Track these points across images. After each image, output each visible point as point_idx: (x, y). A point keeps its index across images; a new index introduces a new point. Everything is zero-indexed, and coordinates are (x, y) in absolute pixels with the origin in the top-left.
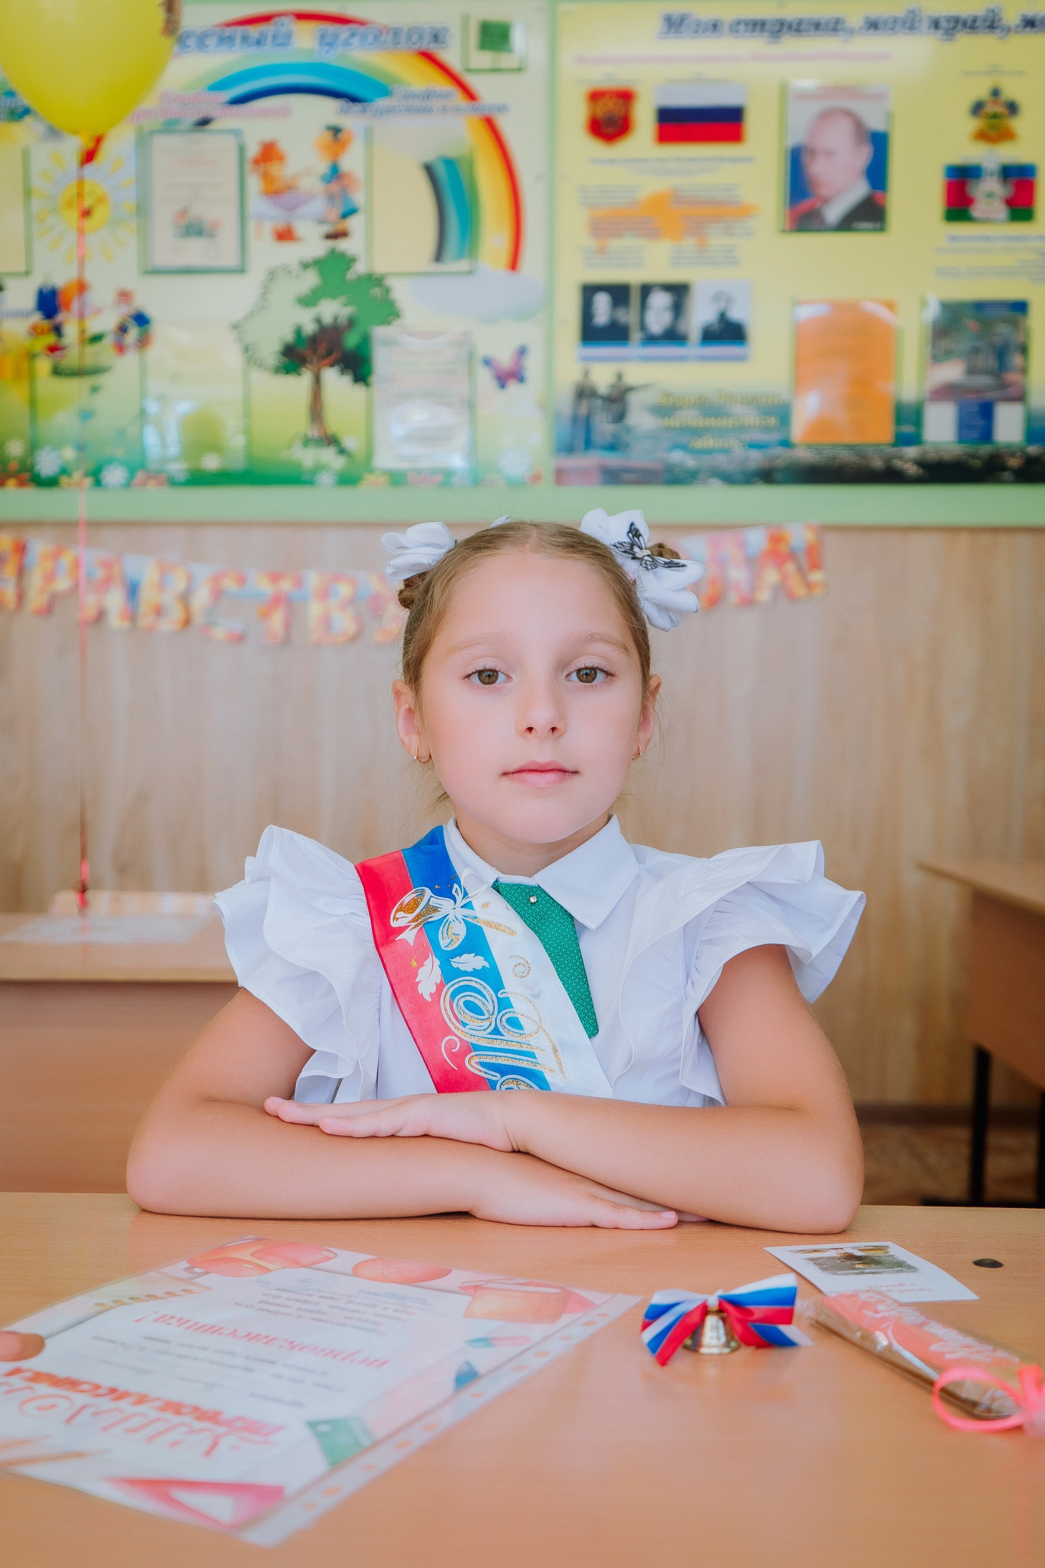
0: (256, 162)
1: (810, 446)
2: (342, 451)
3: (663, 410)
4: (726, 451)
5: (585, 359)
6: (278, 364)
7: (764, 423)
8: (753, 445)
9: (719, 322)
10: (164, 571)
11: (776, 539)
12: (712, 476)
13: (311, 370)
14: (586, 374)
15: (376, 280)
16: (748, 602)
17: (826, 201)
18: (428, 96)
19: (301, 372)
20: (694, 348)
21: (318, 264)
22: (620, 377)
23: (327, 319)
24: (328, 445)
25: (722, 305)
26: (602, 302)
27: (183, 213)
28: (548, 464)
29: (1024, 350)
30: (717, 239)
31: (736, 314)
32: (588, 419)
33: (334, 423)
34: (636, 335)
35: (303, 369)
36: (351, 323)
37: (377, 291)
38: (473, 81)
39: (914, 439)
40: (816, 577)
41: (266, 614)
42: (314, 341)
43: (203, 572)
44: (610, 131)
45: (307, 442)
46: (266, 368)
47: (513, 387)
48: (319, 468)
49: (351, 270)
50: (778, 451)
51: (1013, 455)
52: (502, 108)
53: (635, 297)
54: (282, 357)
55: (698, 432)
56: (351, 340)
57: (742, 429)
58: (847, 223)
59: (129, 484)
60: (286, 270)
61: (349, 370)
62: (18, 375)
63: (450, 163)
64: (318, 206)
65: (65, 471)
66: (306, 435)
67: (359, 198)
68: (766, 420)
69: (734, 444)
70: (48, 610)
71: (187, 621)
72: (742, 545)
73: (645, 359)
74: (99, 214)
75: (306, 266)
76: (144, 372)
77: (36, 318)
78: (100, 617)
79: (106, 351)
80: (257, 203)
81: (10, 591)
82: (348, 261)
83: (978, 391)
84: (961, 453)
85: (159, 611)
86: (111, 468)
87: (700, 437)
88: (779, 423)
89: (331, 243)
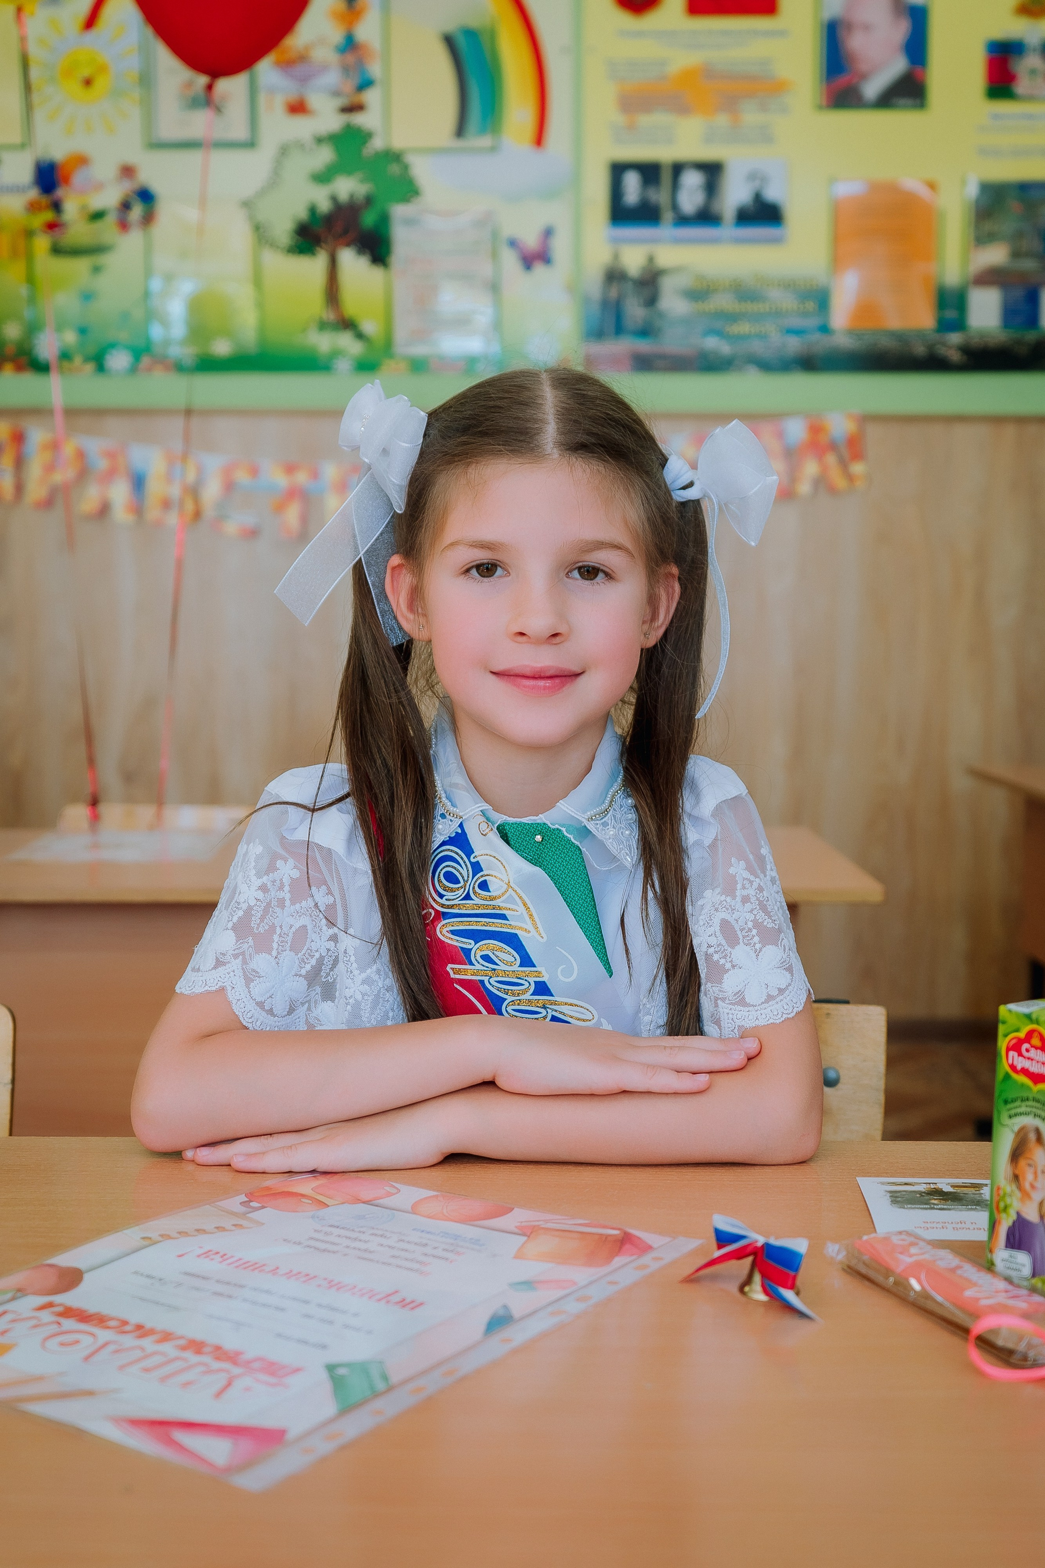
1: (850, 332)
2: (360, 336)
3: (697, 294)
4: (762, 336)
5: (615, 241)
6: (291, 244)
7: (801, 307)
8: (790, 331)
10: (173, 462)
11: (816, 429)
12: (749, 363)
13: (326, 250)
14: (616, 256)
15: (394, 157)
16: (788, 494)
17: (864, 77)
19: (316, 252)
20: (728, 229)
21: (333, 139)
22: (651, 259)
23: (343, 197)
24: (345, 329)
25: (757, 183)
26: (632, 182)
27: (191, 84)
28: (576, 350)
30: (751, 116)
31: (772, 194)
34: (668, 216)
35: (318, 249)
36: (369, 201)
37: (394, 169)
39: (959, 325)
40: (858, 468)
41: (280, 507)
42: (330, 220)
43: (214, 463)
45: (323, 326)
46: (279, 248)
47: (539, 269)
48: (336, 353)
49: (367, 145)
50: (816, 337)
53: (666, 177)
54: (296, 237)
55: (733, 318)
56: (368, 219)
57: (778, 314)
59: (134, 369)
60: (300, 145)
61: (367, 250)
62: (14, 253)
63: (471, 34)
64: (332, 78)
65: (65, 356)
66: (321, 318)
67: (375, 69)
68: (804, 303)
69: (771, 329)
70: (48, 503)
71: (197, 515)
72: (780, 435)
73: (678, 241)
74: (101, 83)
75: (320, 140)
76: (148, 250)
77: (33, 193)
78: (104, 510)
79: (108, 229)
80: (267, 73)
81: (8, 483)
82: (364, 136)
83: (1023, 275)
84: (1005, 339)
85: (167, 504)
86: (115, 353)
87: (735, 322)
88: (817, 308)
89: (346, 117)
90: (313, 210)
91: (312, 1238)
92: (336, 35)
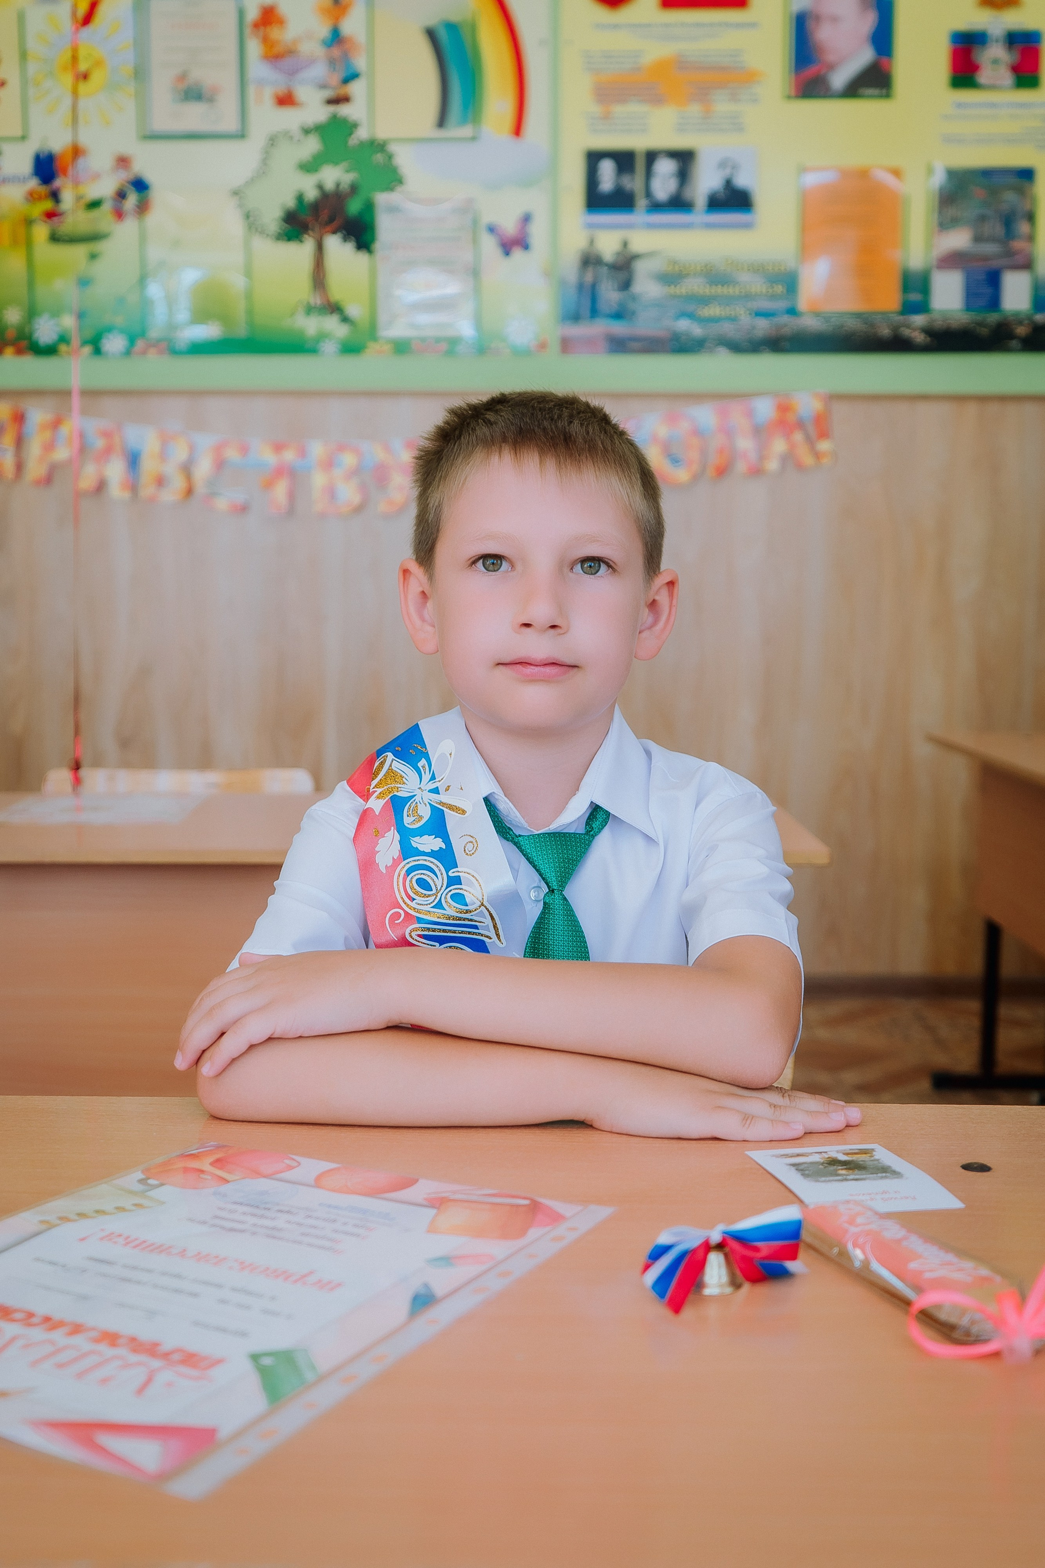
0: (256, 25)
1: (817, 314)
2: (345, 319)
3: (669, 278)
4: (733, 319)
5: (591, 226)
6: (279, 231)
7: (770, 291)
8: (759, 314)
9: (724, 189)
10: (165, 440)
11: (784, 408)
12: (719, 344)
13: (313, 237)
14: (592, 242)
15: (378, 146)
16: (756, 471)
17: (831, 67)
19: (303, 239)
20: (699, 215)
21: (319, 129)
22: (625, 244)
23: (329, 185)
24: (332, 313)
25: (727, 172)
26: (607, 169)
27: (182, 77)
28: (554, 332)
29: (1031, 217)
30: (722, 106)
31: (742, 181)
32: (594, 287)
33: (337, 291)
34: (641, 202)
35: (306, 236)
36: (354, 189)
37: (379, 157)
39: (922, 307)
40: (824, 446)
41: (269, 484)
42: (316, 207)
43: (205, 442)
45: (310, 310)
46: (268, 235)
47: (518, 254)
48: (322, 336)
49: (353, 136)
50: (785, 319)
51: (1020, 323)
53: (640, 165)
54: (285, 224)
55: (705, 301)
56: (354, 207)
57: (748, 297)
58: (853, 90)
59: (129, 352)
60: (287, 135)
61: (353, 238)
62: (15, 242)
63: (452, 27)
64: (319, 71)
65: (64, 339)
66: (308, 303)
67: (360, 63)
68: (773, 288)
69: (741, 312)
70: (48, 480)
71: (189, 492)
72: (750, 414)
73: (651, 226)
74: (97, 78)
75: (307, 131)
76: (143, 239)
77: (34, 183)
78: (101, 487)
79: (104, 217)
80: (257, 68)
81: (9, 461)
82: (349, 127)
83: (985, 258)
84: (968, 321)
85: (160, 481)
86: (111, 336)
87: (706, 305)
88: (785, 291)
89: (332, 108)
91: (216, 1217)
92: (323, 30)
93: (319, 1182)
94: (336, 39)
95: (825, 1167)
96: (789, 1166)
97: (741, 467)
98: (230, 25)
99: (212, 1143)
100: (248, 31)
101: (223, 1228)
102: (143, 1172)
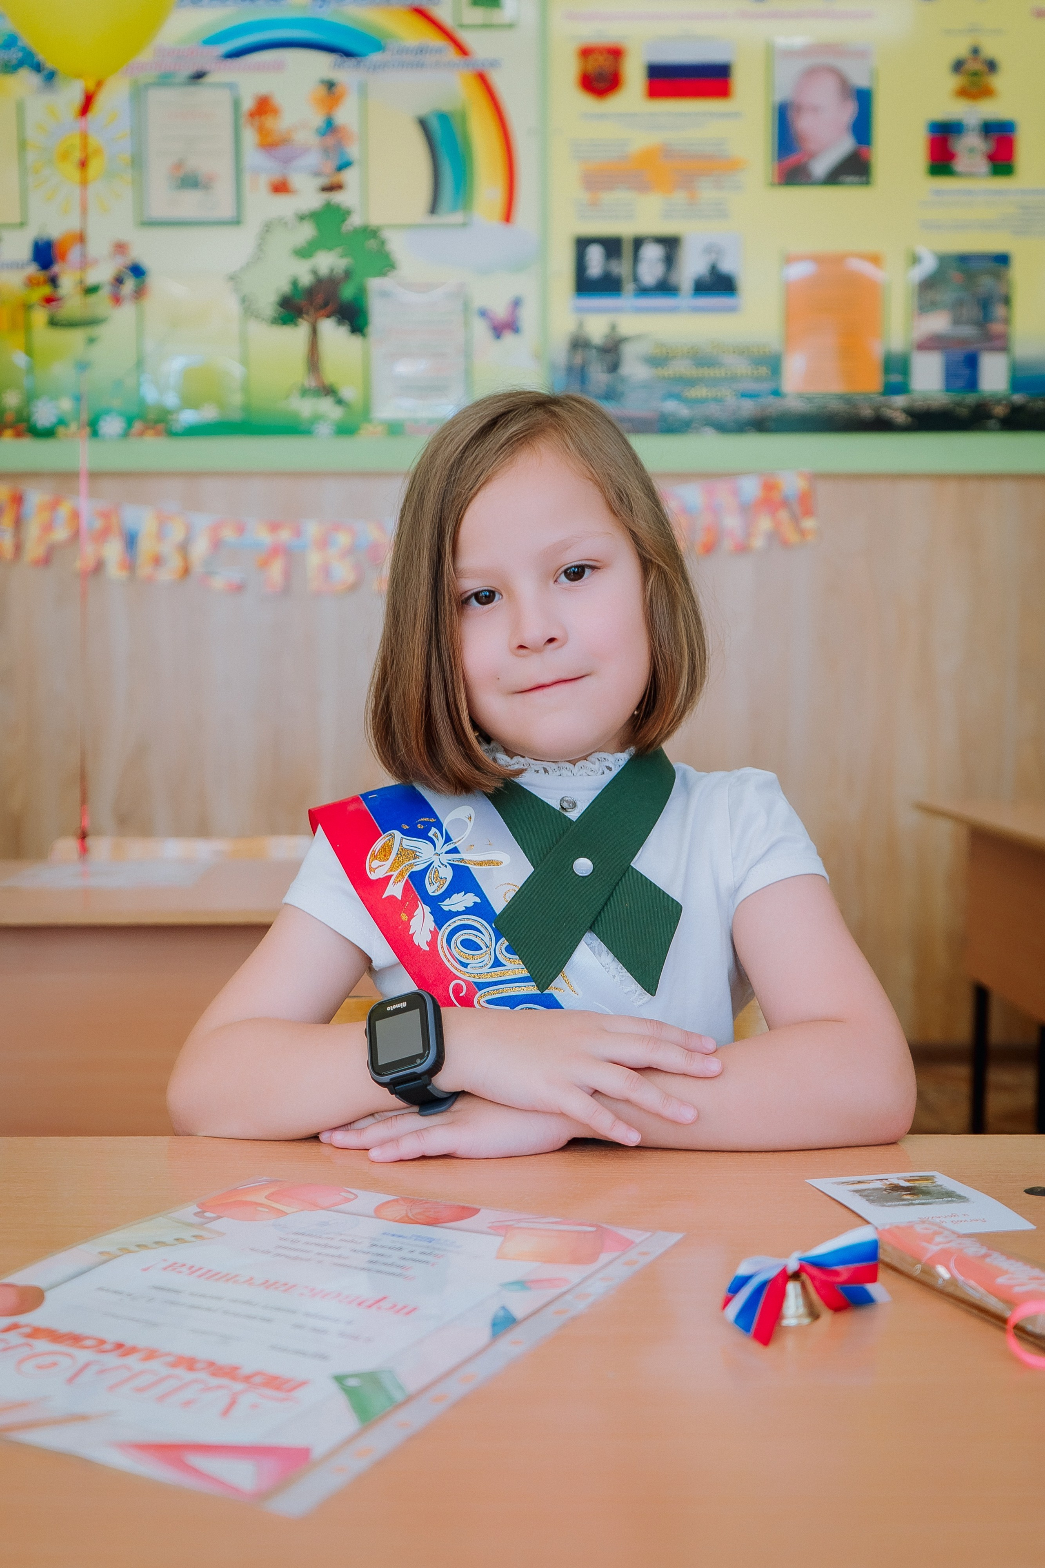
0: (251, 115)
1: (801, 396)
2: (340, 402)
3: (657, 361)
4: (718, 400)
5: (580, 310)
6: (274, 315)
7: (756, 372)
8: (745, 395)
10: (162, 521)
11: (769, 487)
12: (706, 425)
13: (307, 321)
14: (581, 325)
15: (371, 232)
16: (742, 549)
18: (421, 51)
19: (297, 322)
20: (686, 298)
21: (314, 216)
22: (613, 328)
23: (324, 271)
24: (326, 395)
26: (595, 254)
27: (179, 165)
29: (1007, 301)
30: (707, 193)
31: (726, 266)
34: (629, 287)
35: (300, 320)
36: (348, 274)
37: (372, 243)
38: (466, 37)
39: (902, 388)
40: (809, 523)
41: (265, 563)
42: (311, 292)
43: (202, 522)
44: (602, 86)
45: (305, 392)
46: (263, 319)
47: (509, 338)
48: (317, 418)
49: (346, 222)
50: (770, 400)
51: (998, 403)
52: (495, 64)
53: (627, 250)
54: (280, 308)
55: (692, 382)
57: (733, 379)
59: (126, 434)
60: (282, 222)
61: (346, 321)
62: (14, 326)
63: (444, 117)
64: (313, 159)
65: (61, 422)
66: (303, 385)
67: (353, 151)
68: (758, 369)
69: (727, 394)
70: (46, 561)
71: (186, 571)
72: (736, 493)
73: (639, 310)
74: (97, 167)
75: (302, 218)
76: (140, 322)
77: (32, 269)
78: (99, 567)
79: (101, 303)
80: (252, 155)
81: (8, 542)
82: (343, 214)
83: (962, 341)
84: (948, 402)
85: (157, 561)
86: (108, 419)
87: (693, 387)
88: (769, 373)
89: (326, 196)
90: (295, 283)
92: (317, 120)
93: (378, 1213)
94: (330, 128)
95: (889, 1193)
96: (852, 1192)
97: (727, 544)
98: (225, 115)
99: (264, 1178)
100: (243, 120)
101: (287, 1257)
102: (198, 1206)
